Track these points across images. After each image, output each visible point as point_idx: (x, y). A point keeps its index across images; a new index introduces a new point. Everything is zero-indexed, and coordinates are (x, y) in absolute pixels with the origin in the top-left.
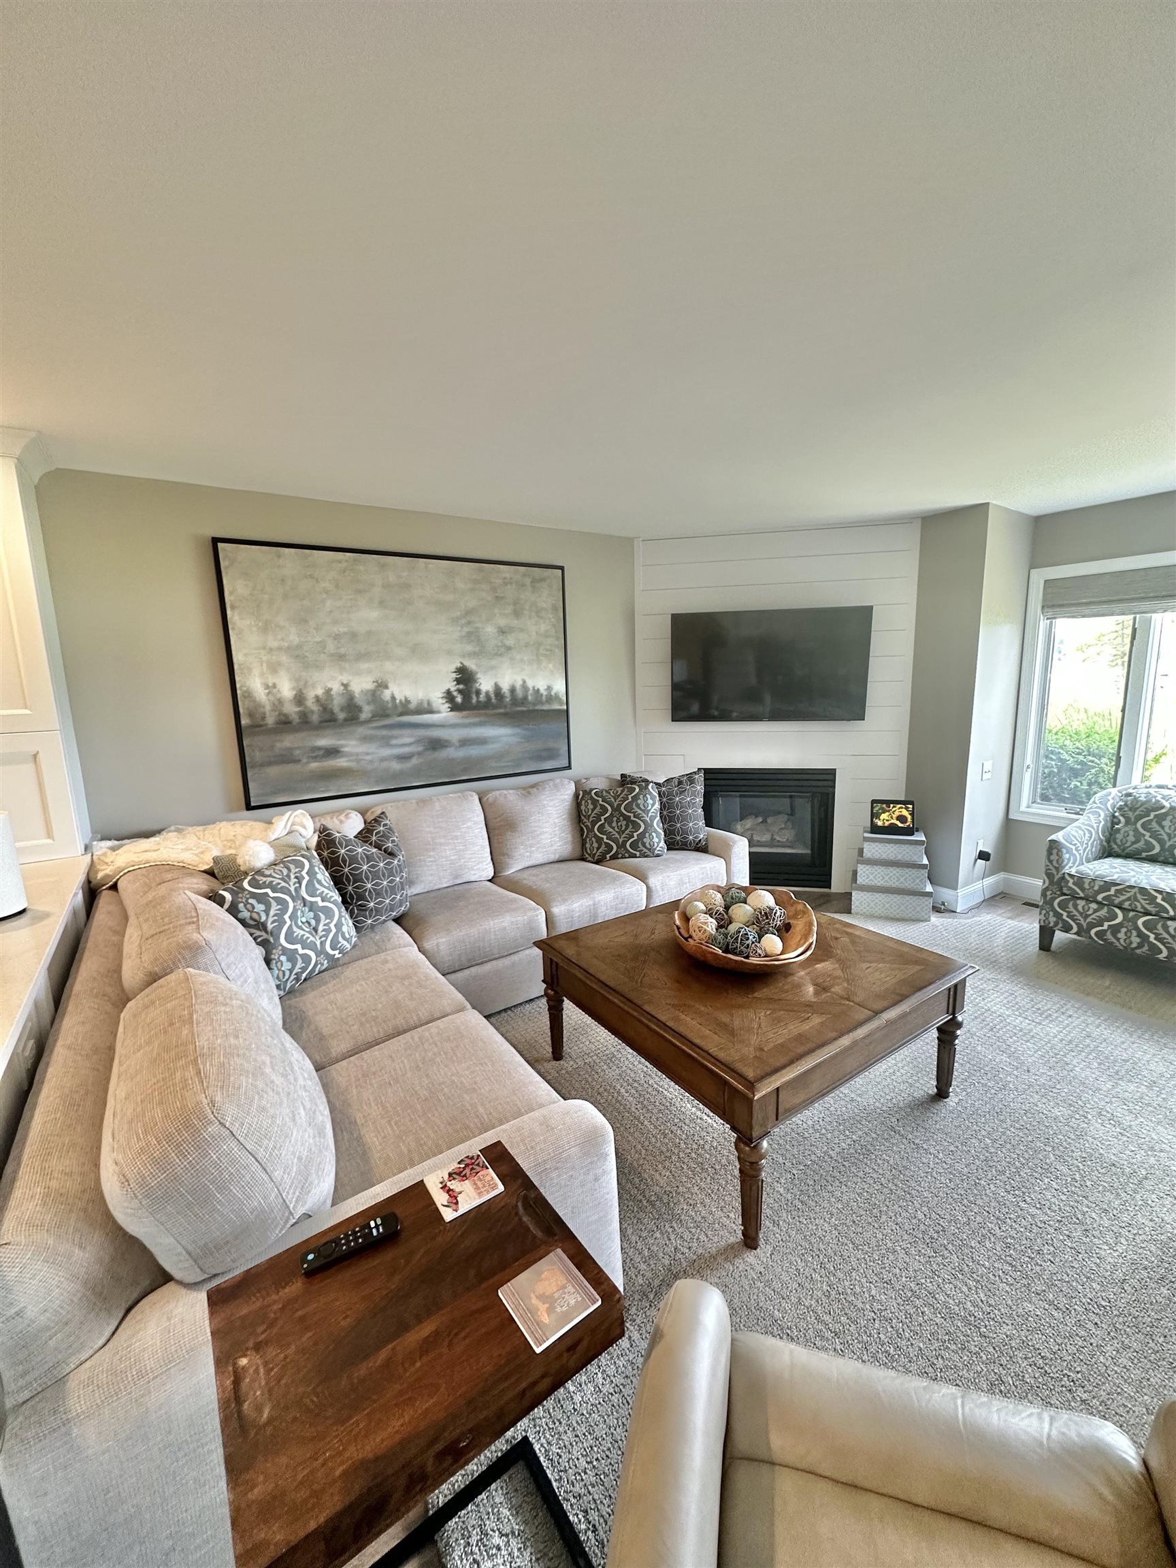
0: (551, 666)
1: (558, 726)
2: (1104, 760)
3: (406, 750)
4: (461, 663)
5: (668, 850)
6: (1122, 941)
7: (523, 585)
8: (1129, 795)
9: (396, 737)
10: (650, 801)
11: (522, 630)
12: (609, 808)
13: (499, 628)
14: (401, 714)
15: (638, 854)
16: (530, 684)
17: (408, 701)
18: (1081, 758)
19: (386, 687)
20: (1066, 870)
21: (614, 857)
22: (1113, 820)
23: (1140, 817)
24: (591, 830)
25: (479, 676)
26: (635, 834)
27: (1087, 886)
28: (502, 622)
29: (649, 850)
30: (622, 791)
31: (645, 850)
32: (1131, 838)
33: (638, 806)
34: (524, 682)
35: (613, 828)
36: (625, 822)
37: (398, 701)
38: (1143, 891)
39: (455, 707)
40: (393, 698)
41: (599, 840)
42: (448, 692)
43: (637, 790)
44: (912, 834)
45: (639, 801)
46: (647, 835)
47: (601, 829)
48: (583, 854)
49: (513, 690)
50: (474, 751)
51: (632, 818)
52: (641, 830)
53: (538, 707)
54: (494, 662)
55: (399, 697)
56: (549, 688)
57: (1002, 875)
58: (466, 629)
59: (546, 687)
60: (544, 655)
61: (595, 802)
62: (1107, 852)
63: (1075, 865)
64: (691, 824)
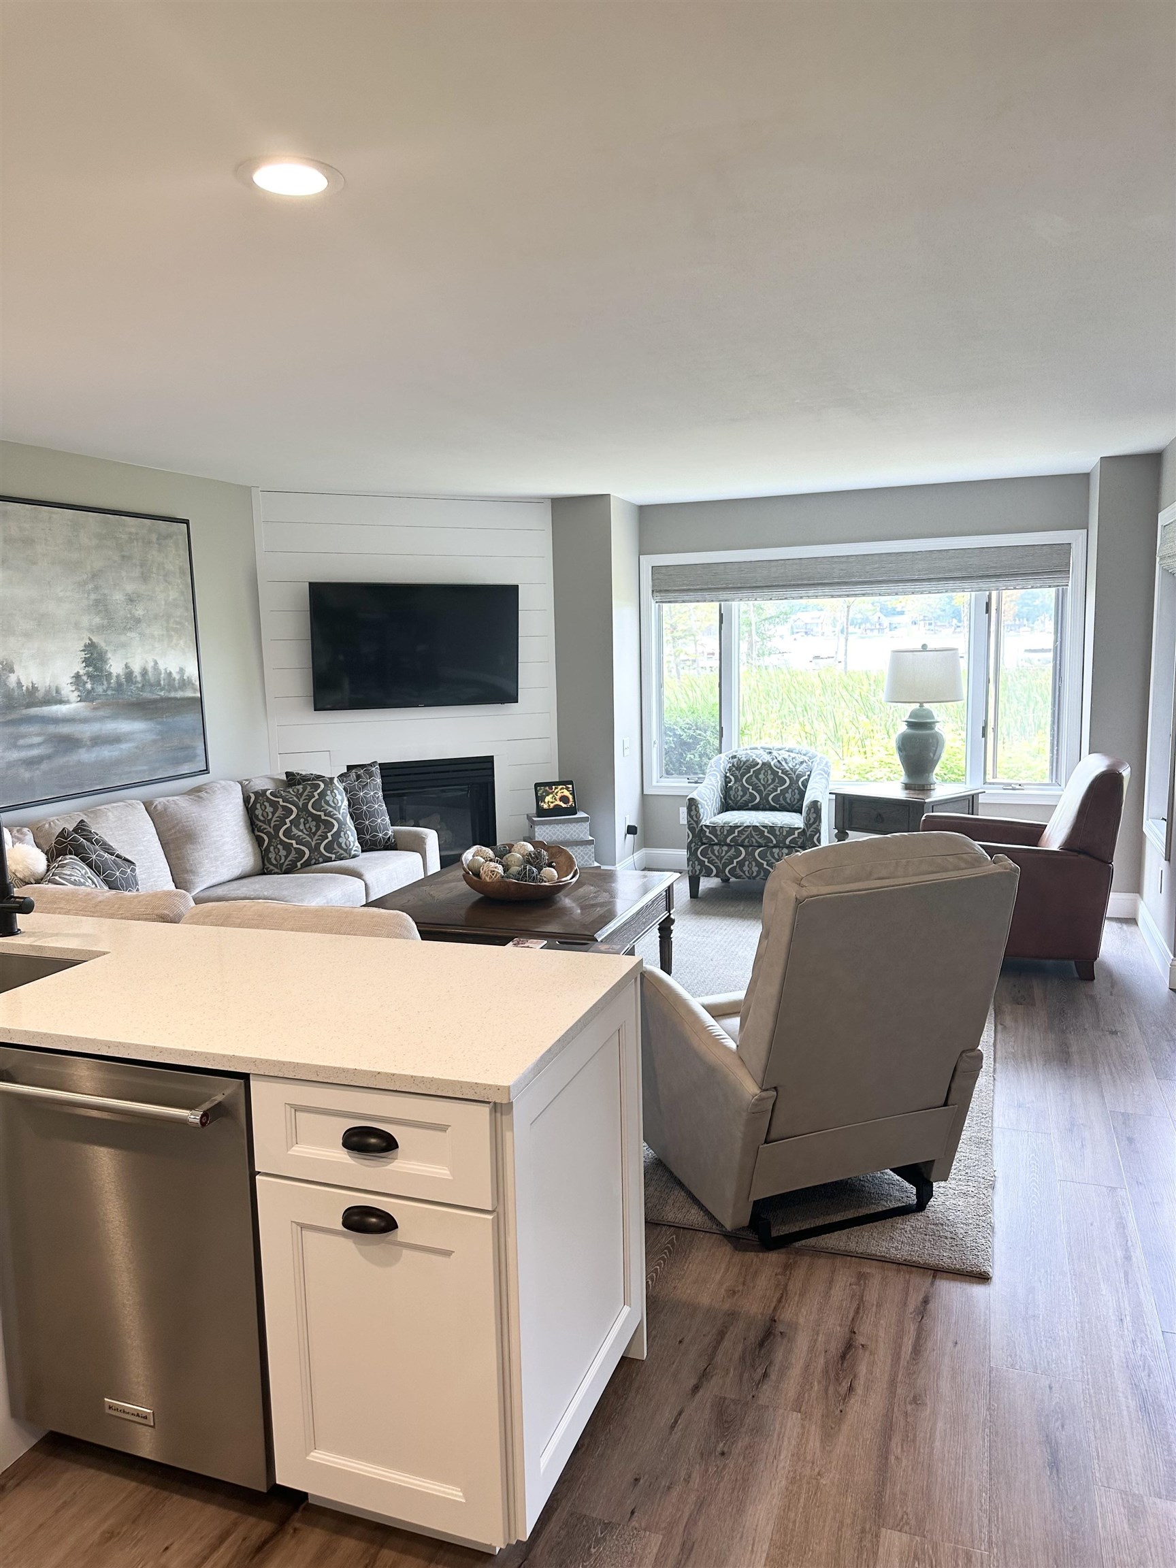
0: (182, 642)
1: (190, 719)
2: (709, 733)
3: (35, 752)
4: (90, 639)
5: (363, 851)
6: (746, 873)
7: (150, 542)
8: (734, 757)
9: (23, 736)
10: (339, 797)
11: (151, 599)
12: (294, 808)
13: (127, 595)
14: (29, 706)
15: (334, 856)
16: (162, 667)
17: (34, 689)
18: (691, 732)
19: (12, 671)
20: (703, 823)
21: (307, 864)
22: (727, 780)
23: (743, 775)
24: (273, 837)
25: (109, 655)
26: (329, 835)
27: (719, 833)
28: (130, 588)
29: (345, 850)
30: (304, 789)
31: (342, 852)
32: (740, 793)
33: (327, 803)
34: (156, 663)
35: (302, 831)
36: (314, 823)
37: (24, 688)
38: (755, 827)
39: (86, 697)
40: (19, 684)
41: (288, 847)
42: (77, 676)
43: (322, 786)
44: (576, 814)
45: (327, 798)
46: (342, 834)
47: (287, 833)
48: (264, 868)
49: (144, 673)
50: (107, 753)
51: (323, 817)
52: (335, 829)
53: (173, 695)
54: (123, 638)
55: (26, 683)
56: (182, 671)
57: (644, 851)
58: (93, 596)
59: (178, 670)
60: (175, 630)
61: (274, 805)
62: (726, 807)
63: (711, 816)
64: (379, 821)
